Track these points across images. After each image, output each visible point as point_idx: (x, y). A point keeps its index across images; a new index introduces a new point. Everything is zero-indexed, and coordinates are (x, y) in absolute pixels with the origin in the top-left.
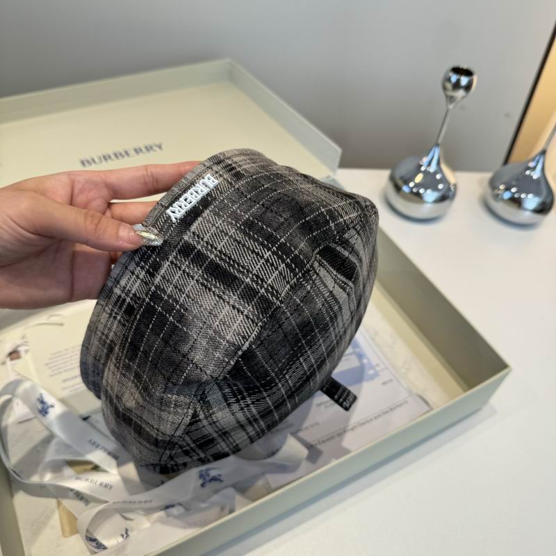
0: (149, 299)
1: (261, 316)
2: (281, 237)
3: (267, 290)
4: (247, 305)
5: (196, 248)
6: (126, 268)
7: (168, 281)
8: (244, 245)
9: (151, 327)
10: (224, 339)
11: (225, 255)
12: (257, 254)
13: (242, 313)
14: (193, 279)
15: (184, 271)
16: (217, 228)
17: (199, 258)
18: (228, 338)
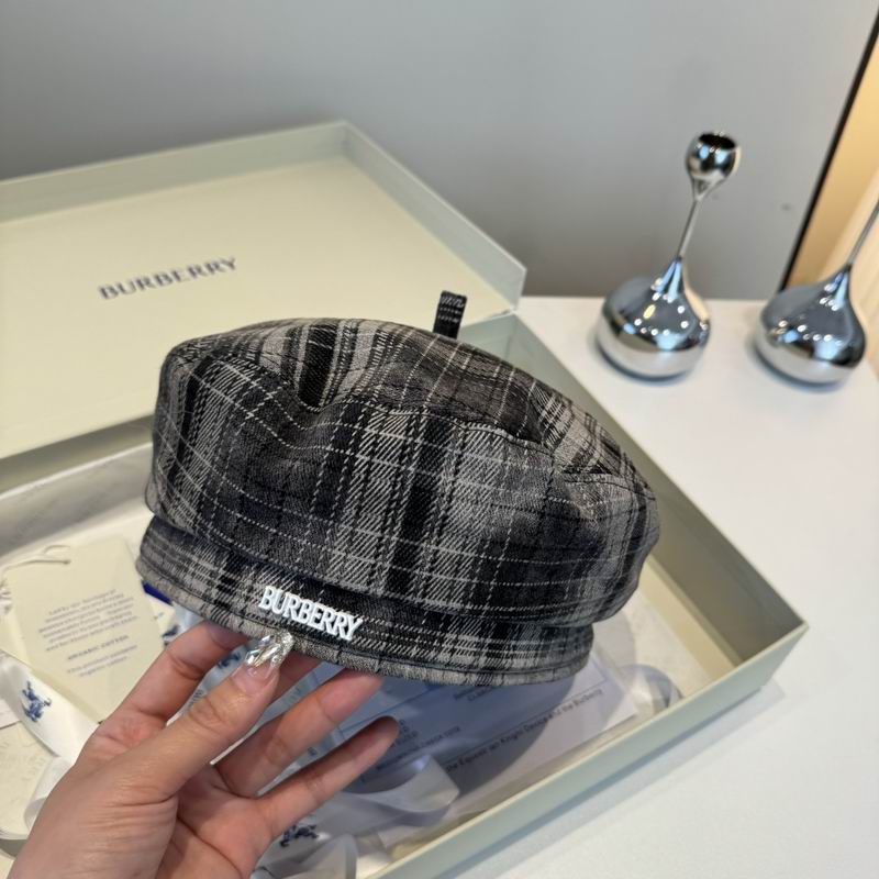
0: (484, 605)
1: (454, 428)
2: (325, 452)
3: (416, 435)
4: (446, 456)
5: (391, 568)
6: (448, 664)
7: (451, 588)
8: (361, 499)
9: (518, 584)
10: (504, 466)
11: (385, 522)
12: (368, 472)
13: (460, 456)
14: (438, 551)
15: (431, 570)
16: (347, 552)
17: (405, 556)
18: (501, 461)
